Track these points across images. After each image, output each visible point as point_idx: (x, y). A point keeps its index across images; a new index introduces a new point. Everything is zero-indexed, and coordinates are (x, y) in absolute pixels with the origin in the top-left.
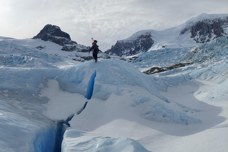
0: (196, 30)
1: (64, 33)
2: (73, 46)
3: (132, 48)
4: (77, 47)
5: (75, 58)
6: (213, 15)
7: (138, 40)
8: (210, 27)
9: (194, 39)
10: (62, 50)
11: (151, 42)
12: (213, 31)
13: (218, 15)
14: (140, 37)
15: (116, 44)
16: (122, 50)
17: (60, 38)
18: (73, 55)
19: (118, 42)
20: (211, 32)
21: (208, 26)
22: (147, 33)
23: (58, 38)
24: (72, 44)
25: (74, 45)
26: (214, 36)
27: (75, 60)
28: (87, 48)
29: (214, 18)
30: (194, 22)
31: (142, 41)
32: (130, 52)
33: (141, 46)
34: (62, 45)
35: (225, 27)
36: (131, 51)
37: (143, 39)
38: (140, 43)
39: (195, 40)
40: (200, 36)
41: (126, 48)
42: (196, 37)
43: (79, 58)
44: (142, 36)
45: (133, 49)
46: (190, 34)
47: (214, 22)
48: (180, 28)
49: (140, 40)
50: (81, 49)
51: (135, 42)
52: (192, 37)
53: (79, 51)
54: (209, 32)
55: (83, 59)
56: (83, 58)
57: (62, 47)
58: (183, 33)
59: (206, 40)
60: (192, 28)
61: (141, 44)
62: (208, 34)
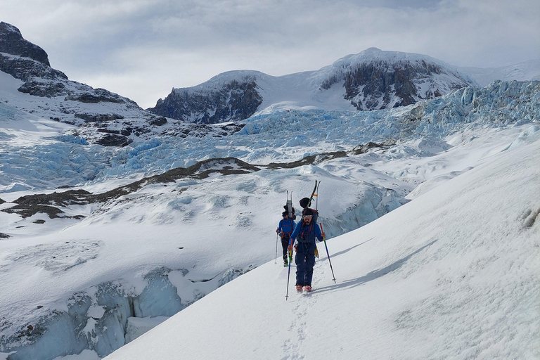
0: (358, 83)
1: (31, 45)
2: (55, 82)
3: (209, 111)
4: (67, 87)
5: (59, 115)
6: (394, 55)
7: (224, 91)
8: (387, 79)
9: (352, 103)
10: (20, 90)
11: (256, 101)
12: (393, 87)
13: (404, 54)
14: (230, 87)
15: (170, 96)
16: (182, 112)
17: (18, 57)
18: (52, 106)
19: (174, 91)
20: (389, 89)
21: (383, 77)
22: (246, 78)
23: (12, 57)
24: (53, 78)
25: (58, 80)
26: (397, 99)
27: (57, 119)
28: (97, 91)
29: (396, 60)
30: (352, 64)
31: (233, 95)
32: (204, 120)
33: (230, 106)
34: (23, 78)
35: (420, 83)
36: (206, 116)
37: (236, 92)
38: (228, 100)
39: (355, 105)
40: (365, 96)
41: (194, 107)
42: (356, 99)
43: (70, 117)
44: (234, 85)
45: (212, 114)
46: (344, 91)
47: (397, 70)
48: (320, 75)
49: (230, 93)
50: (79, 92)
51: (218, 98)
52: (346, 98)
53: (73, 99)
54: (384, 89)
55: (82, 121)
56: (83, 116)
57: (20, 83)
58: (327, 85)
59: (378, 107)
60: (349, 76)
61: (231, 102)
62: (383, 95)
